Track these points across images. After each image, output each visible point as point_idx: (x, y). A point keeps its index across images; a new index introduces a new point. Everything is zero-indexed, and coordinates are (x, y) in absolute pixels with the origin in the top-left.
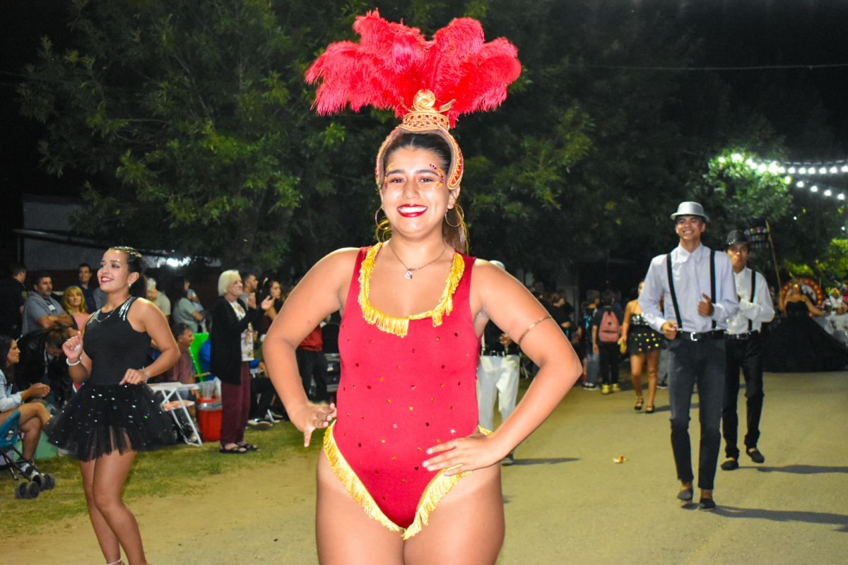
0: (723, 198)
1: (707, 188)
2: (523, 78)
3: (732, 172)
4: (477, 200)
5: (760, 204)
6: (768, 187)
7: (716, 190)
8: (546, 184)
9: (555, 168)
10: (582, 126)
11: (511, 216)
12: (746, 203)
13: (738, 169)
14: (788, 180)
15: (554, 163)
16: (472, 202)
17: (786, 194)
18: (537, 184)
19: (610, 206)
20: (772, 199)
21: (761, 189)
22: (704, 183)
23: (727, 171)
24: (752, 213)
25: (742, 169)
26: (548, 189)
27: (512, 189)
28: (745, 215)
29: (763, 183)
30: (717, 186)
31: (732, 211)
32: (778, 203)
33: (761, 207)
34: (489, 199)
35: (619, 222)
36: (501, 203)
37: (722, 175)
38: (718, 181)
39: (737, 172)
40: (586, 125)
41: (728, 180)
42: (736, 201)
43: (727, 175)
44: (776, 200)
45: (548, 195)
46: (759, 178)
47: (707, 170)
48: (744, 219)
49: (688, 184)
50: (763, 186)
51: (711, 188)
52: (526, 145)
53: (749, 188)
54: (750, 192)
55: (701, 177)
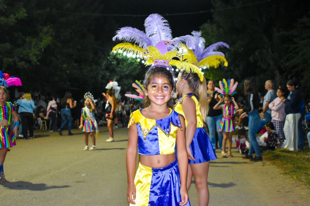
0: (115, 66)
1: (109, 62)
2: (24, 13)
3: (118, 56)
4: (6, 60)
5: (129, 68)
6: (132, 62)
7: (113, 63)
8: (34, 55)
9: (38, 49)
10: (50, 34)
11: (20, 67)
12: (123, 68)
13: (121, 55)
14: (139, 60)
15: (37, 47)
16: (4, 61)
17: (138, 65)
18: (31, 55)
19: (65, 66)
20: (133, 67)
21: (129, 63)
22: (108, 60)
23: (117, 56)
24: (125, 72)
25: (122, 55)
26: (35, 57)
27: (21, 56)
28: (123, 73)
29: (130, 61)
30: (113, 61)
31: (118, 71)
32: (135, 68)
33: (128, 70)
34: (10, 60)
35: (68, 72)
36: (17, 62)
37: (115, 57)
38: (113, 60)
39: (121, 56)
40: (51, 33)
41: (117, 60)
42: (120, 67)
43: (117, 57)
44: (134, 67)
45: (34, 59)
46: (128, 59)
47: (109, 55)
48: (122, 74)
49: (101, 60)
50: (130, 62)
51: (111, 62)
52: (27, 40)
53: (124, 62)
54: (125, 64)
55: (107, 58)
